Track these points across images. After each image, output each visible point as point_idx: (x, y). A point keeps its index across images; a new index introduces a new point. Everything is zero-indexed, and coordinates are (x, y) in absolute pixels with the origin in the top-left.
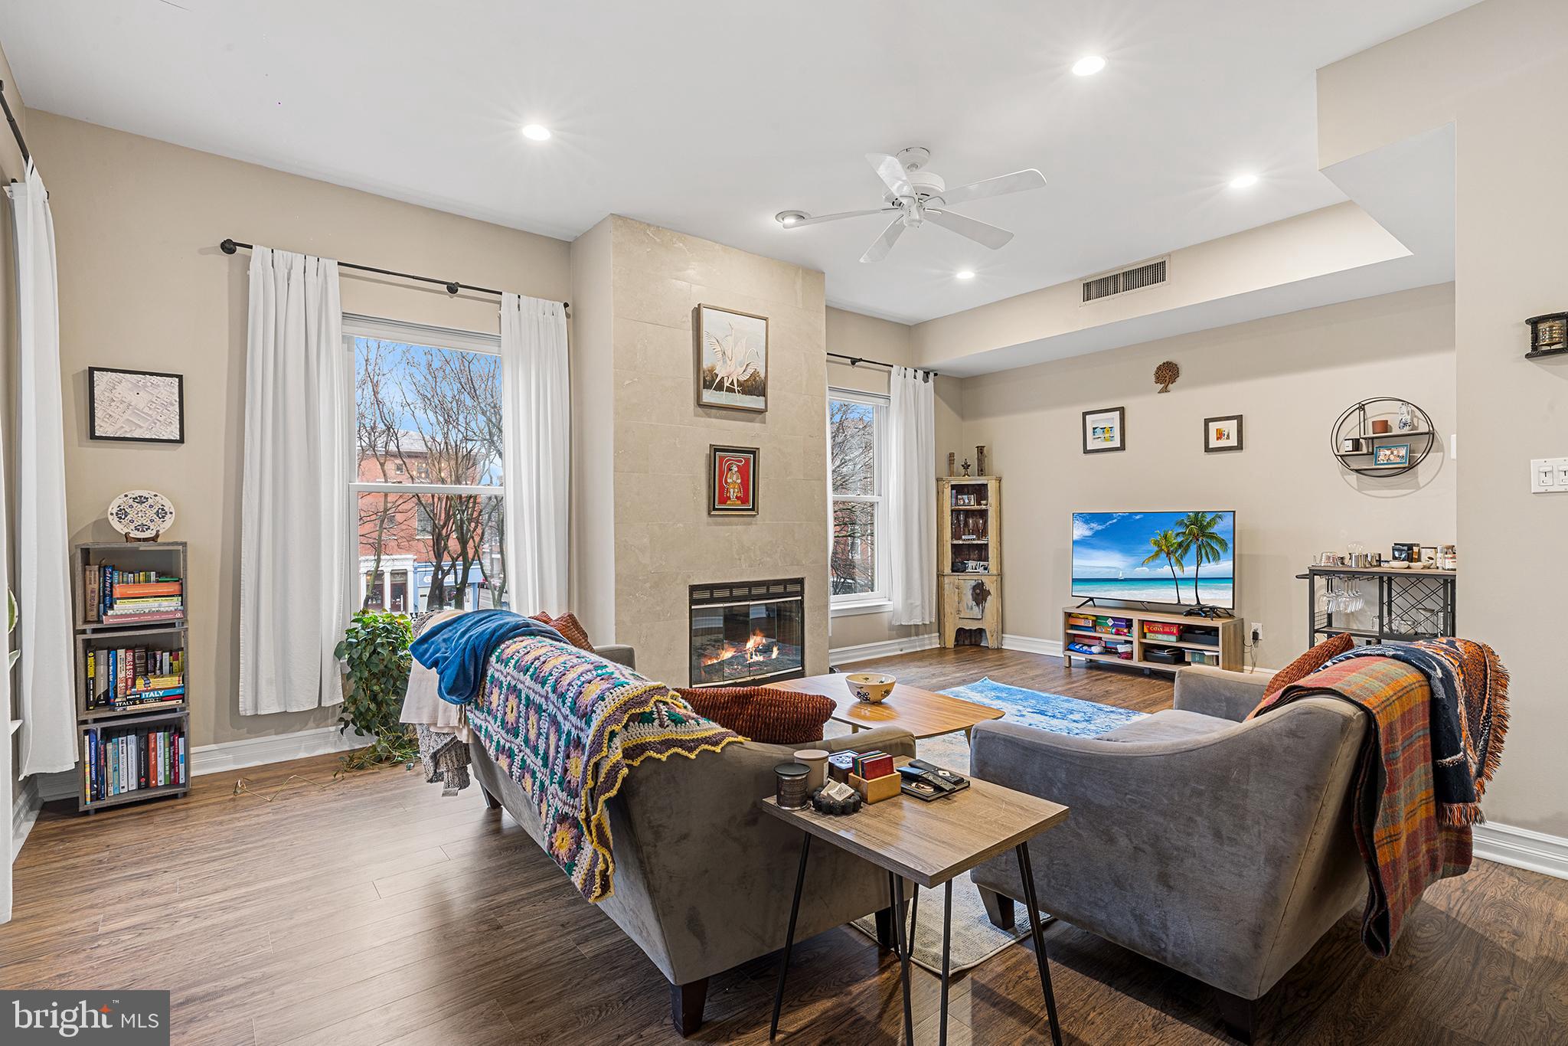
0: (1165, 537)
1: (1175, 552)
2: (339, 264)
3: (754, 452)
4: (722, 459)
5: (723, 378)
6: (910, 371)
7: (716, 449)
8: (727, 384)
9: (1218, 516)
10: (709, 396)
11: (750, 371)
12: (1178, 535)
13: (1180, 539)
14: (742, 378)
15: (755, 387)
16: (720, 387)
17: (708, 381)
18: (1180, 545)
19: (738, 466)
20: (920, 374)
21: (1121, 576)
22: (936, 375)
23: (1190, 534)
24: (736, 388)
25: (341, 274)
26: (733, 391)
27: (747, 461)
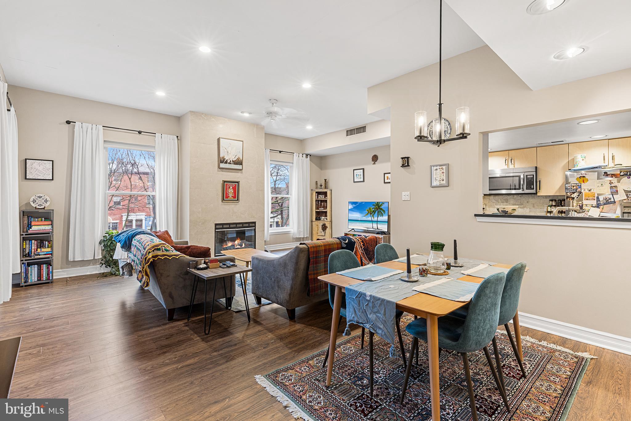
0: (370, 209)
1: (372, 213)
2: (103, 126)
3: (238, 182)
4: (226, 185)
5: (227, 160)
6: (301, 155)
7: (225, 182)
8: (228, 161)
9: (383, 203)
10: (222, 165)
11: (237, 157)
12: (373, 208)
13: (373, 210)
14: (234, 160)
15: (239, 162)
16: (226, 162)
17: (222, 161)
18: (373, 211)
19: (232, 187)
20: (304, 156)
21: (359, 219)
22: (310, 156)
23: (376, 208)
24: (232, 163)
25: (103, 129)
26: (231, 164)
27: (236, 185)
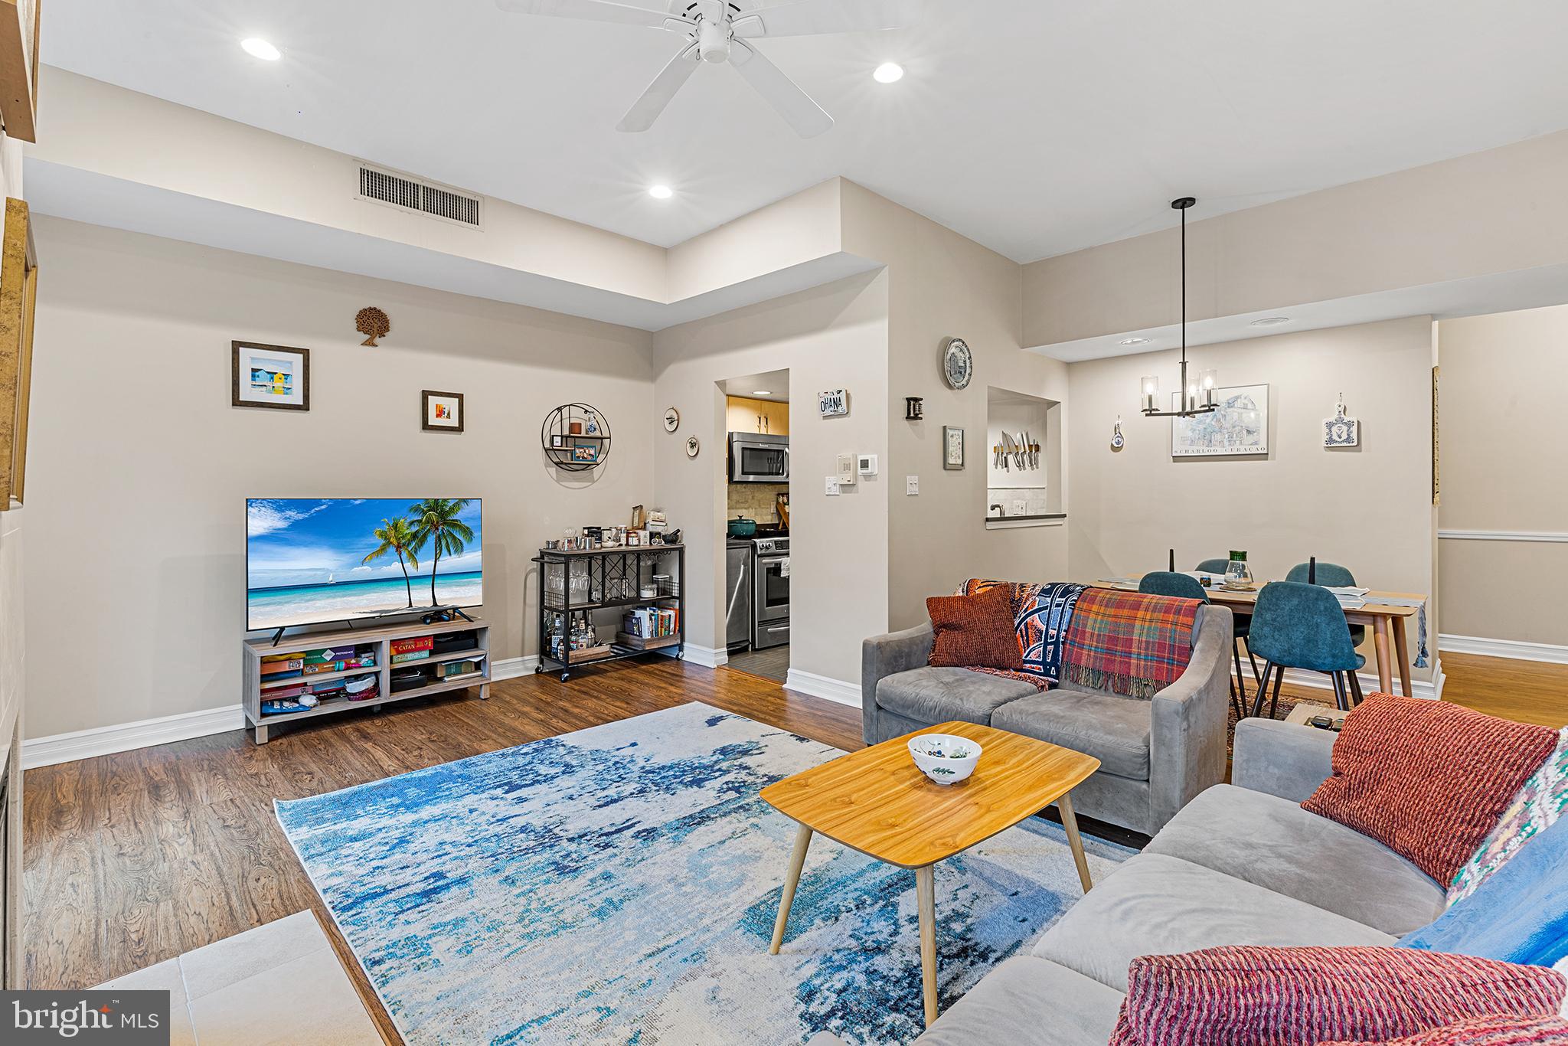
0: (396, 527)
1: (407, 544)
12: (412, 523)
13: (414, 529)
18: (414, 536)
21: (331, 579)
23: (427, 522)
